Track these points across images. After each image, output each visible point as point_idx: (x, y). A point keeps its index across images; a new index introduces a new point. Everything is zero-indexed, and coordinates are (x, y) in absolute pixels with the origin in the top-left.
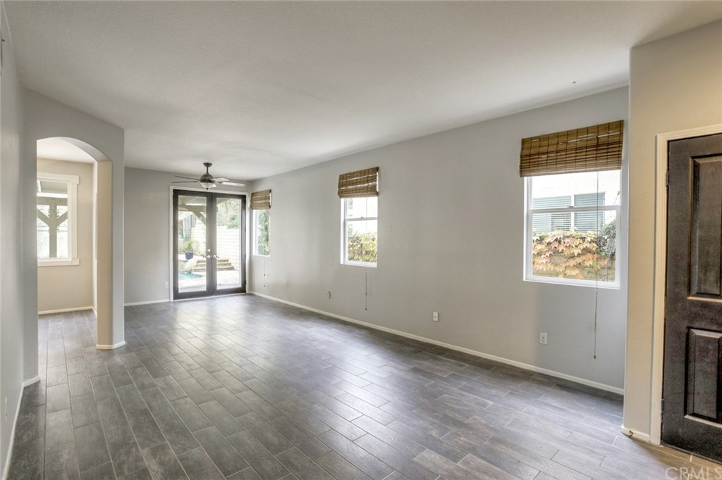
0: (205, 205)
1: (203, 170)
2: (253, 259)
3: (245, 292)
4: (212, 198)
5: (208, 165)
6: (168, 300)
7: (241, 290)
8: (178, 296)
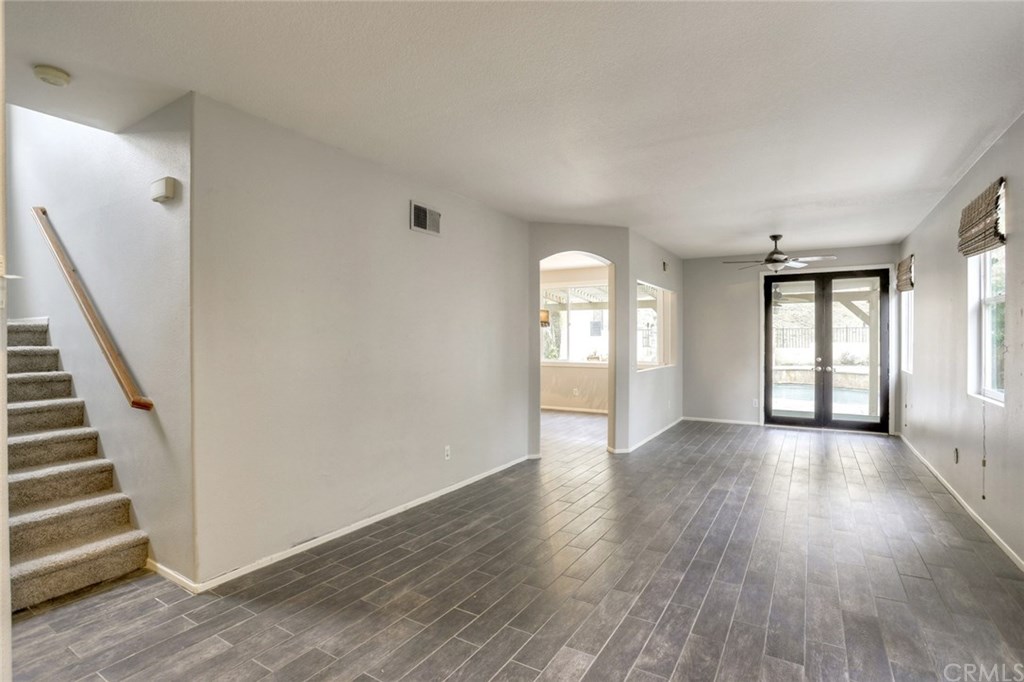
0: (814, 292)
1: (770, 245)
2: (903, 376)
3: (887, 430)
4: (823, 281)
5: (775, 238)
6: (756, 423)
7: (880, 427)
8: (771, 419)
